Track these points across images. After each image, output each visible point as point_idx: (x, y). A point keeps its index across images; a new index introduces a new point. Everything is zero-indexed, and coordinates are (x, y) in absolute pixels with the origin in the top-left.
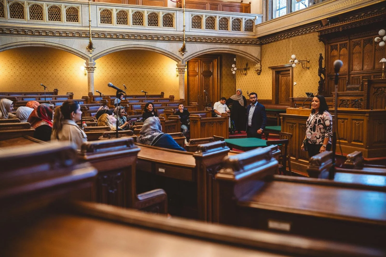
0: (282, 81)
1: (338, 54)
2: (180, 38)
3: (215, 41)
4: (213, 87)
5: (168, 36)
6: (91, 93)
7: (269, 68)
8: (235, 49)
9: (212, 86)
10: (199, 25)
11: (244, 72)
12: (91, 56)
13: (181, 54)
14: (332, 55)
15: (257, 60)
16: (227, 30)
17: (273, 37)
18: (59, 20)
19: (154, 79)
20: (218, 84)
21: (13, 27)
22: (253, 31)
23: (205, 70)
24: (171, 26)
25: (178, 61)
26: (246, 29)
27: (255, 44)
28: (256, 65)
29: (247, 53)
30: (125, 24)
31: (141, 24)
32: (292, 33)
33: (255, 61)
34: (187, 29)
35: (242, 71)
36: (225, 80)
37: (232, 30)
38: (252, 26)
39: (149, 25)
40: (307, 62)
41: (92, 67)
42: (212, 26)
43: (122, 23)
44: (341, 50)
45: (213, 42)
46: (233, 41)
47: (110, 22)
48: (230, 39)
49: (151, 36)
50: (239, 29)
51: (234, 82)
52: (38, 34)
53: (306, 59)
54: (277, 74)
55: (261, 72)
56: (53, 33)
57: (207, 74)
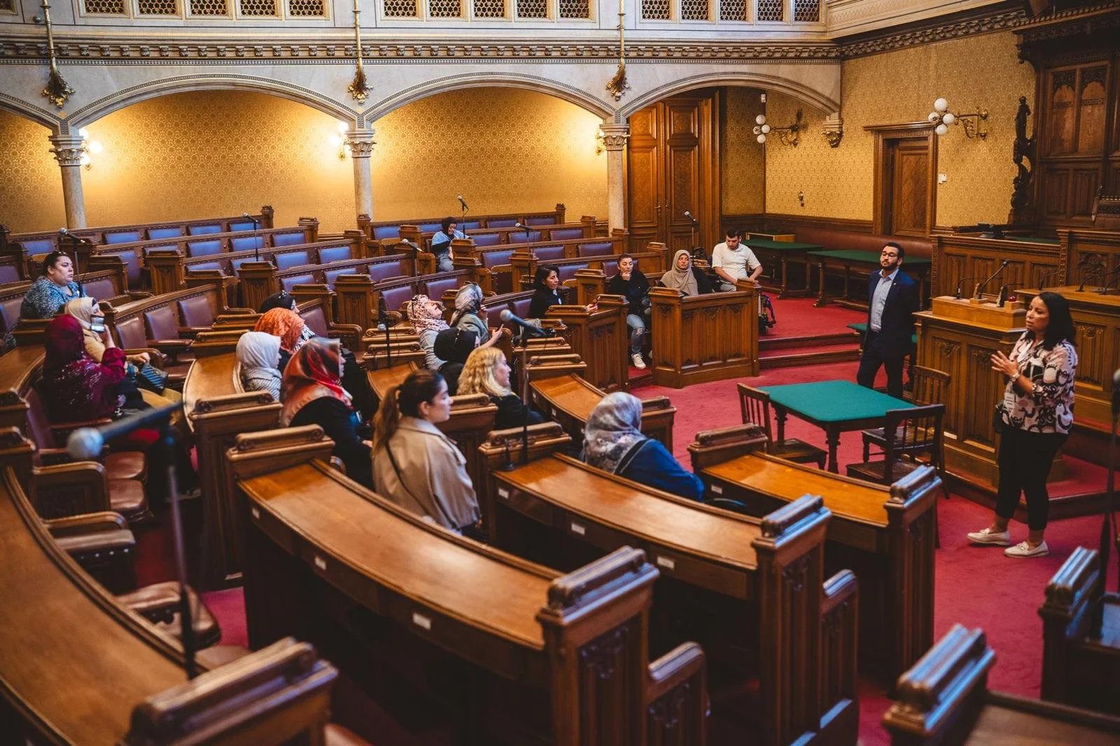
0: (902, 168)
1: (1076, 100)
2: (609, 50)
3: (708, 55)
4: (701, 180)
5: (574, 46)
6: (365, 216)
7: (866, 128)
8: (765, 76)
9: (697, 175)
10: (663, 8)
11: (792, 137)
12: (360, 110)
13: (614, 94)
14: (1056, 100)
15: (829, 104)
16: (744, 19)
17: (879, 39)
18: (270, 11)
19: (533, 163)
20: (713, 172)
21: (148, 40)
22: (818, 20)
23: (677, 131)
24: (584, 14)
25: (603, 115)
26: (798, 14)
27: (823, 57)
28: (828, 117)
29: (802, 86)
30: (453, 15)
31: (500, 13)
32: (936, 30)
33: (825, 108)
34: (629, 23)
35: (786, 134)
36: (733, 158)
37: (759, 19)
38: (816, 6)
39: (522, 14)
40: (980, 118)
41: (365, 143)
42: (702, 9)
43: (445, 13)
44: (1086, 86)
45: (704, 56)
46: (760, 53)
47: (411, 12)
48: (752, 47)
49: (527, 46)
50: (778, 16)
51: (759, 164)
52: (214, 55)
53: (978, 108)
54: (888, 147)
55: (840, 140)
56: (256, 51)
57: (684, 143)
